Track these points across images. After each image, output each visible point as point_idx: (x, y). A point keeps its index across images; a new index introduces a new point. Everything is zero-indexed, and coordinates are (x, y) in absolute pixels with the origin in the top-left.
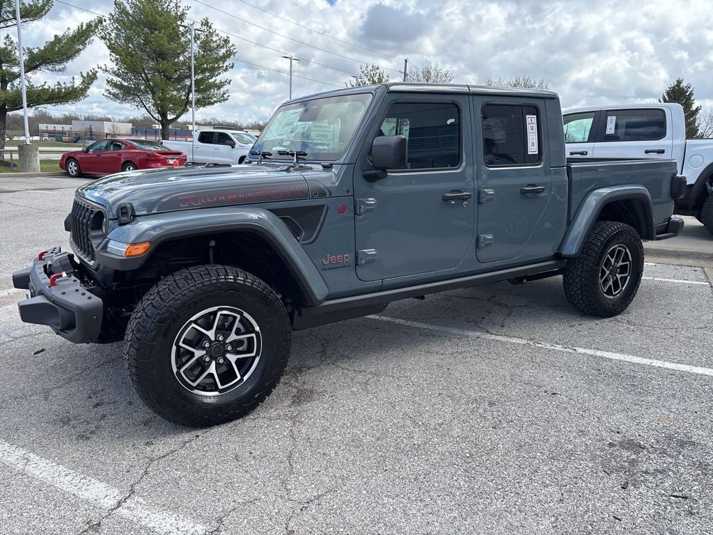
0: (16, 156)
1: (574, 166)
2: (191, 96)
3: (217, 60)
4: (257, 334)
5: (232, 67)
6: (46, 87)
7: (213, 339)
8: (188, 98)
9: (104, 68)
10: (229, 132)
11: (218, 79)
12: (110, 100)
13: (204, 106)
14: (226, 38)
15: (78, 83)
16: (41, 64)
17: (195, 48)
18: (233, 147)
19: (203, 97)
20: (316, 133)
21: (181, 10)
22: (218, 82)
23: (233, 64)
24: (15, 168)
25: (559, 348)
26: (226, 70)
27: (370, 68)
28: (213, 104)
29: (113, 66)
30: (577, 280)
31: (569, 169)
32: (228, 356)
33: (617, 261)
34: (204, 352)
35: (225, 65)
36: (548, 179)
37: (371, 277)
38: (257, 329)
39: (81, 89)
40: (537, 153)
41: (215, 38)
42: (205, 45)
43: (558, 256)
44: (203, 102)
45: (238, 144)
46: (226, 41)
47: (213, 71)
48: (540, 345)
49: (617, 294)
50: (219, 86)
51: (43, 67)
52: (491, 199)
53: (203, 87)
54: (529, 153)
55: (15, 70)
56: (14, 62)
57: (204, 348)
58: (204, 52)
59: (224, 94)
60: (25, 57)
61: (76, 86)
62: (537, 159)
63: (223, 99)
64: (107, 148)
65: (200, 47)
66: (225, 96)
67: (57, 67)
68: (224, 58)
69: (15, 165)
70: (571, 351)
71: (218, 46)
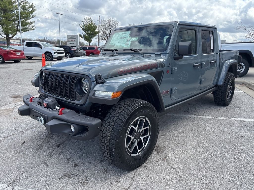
1: (220, 53)
2: (19, 28)
3: (29, 13)
4: (149, 126)
7: (137, 131)
8: (17, 28)
10: (39, 42)
11: (29, 21)
13: (25, 32)
14: (32, 4)
17: (20, 8)
18: (41, 48)
19: (24, 28)
20: (69, 43)
23: (35, 15)
25: (224, 118)
26: (32, 17)
28: (28, 31)
30: (220, 94)
32: (141, 137)
33: (229, 86)
34: (134, 137)
35: (32, 15)
38: (150, 124)
40: (213, 48)
41: (27, 4)
42: (23, 7)
43: (216, 86)
44: (24, 30)
45: (43, 47)
46: (32, 5)
47: (28, 17)
48: (218, 118)
49: (229, 97)
50: (30, 24)
53: (24, 24)
54: (211, 48)
58: (23, 10)
59: (33, 27)
62: (213, 51)
63: (33, 29)
65: (22, 8)
66: (34, 28)
68: (32, 12)
70: (230, 119)
71: (29, 8)
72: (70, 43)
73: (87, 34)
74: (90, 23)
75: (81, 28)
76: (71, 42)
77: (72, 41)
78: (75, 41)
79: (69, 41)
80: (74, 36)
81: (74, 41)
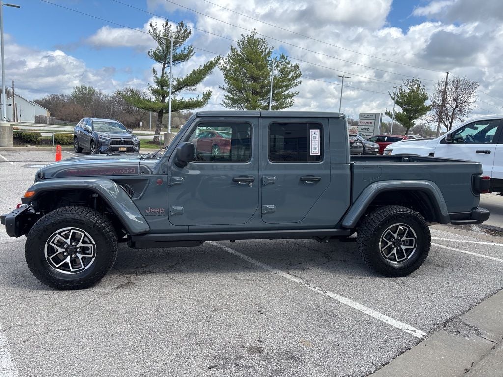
0: (163, 138)
1: (356, 164)
3: (290, 80)
5: (300, 83)
6: (183, 100)
7: (69, 244)
8: (269, 104)
9: (222, 87)
11: (291, 91)
12: (223, 107)
14: (297, 65)
15: (201, 99)
16: (183, 87)
17: (276, 72)
19: (279, 104)
21: (268, 50)
22: (290, 93)
23: (301, 81)
24: (162, 146)
26: (296, 85)
27: (411, 80)
29: (226, 86)
31: (352, 165)
32: (77, 254)
33: (400, 236)
34: (64, 250)
35: (295, 82)
36: (327, 172)
37: (180, 223)
38: (94, 242)
39: (202, 102)
40: (319, 154)
41: (289, 66)
42: (283, 71)
43: (339, 226)
44: (277, 107)
46: (296, 67)
47: (287, 87)
50: (291, 96)
51: (185, 89)
52: (273, 183)
54: (311, 154)
55: (169, 90)
56: (168, 86)
57: (64, 248)
58: (282, 75)
60: (175, 83)
61: (199, 100)
62: (317, 158)
63: (291, 104)
64: (207, 136)
66: (292, 102)
67: (192, 88)
68: (293, 78)
69: (163, 144)
71: (292, 71)
72: (363, 129)
73: (405, 110)
74: (414, 88)
75: (394, 99)
76: (365, 127)
77: (367, 124)
78: (373, 124)
79: (362, 124)
80: (371, 115)
81: (370, 124)
